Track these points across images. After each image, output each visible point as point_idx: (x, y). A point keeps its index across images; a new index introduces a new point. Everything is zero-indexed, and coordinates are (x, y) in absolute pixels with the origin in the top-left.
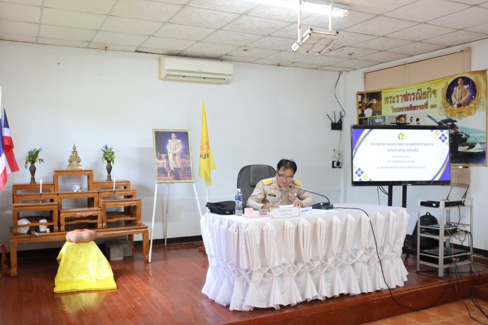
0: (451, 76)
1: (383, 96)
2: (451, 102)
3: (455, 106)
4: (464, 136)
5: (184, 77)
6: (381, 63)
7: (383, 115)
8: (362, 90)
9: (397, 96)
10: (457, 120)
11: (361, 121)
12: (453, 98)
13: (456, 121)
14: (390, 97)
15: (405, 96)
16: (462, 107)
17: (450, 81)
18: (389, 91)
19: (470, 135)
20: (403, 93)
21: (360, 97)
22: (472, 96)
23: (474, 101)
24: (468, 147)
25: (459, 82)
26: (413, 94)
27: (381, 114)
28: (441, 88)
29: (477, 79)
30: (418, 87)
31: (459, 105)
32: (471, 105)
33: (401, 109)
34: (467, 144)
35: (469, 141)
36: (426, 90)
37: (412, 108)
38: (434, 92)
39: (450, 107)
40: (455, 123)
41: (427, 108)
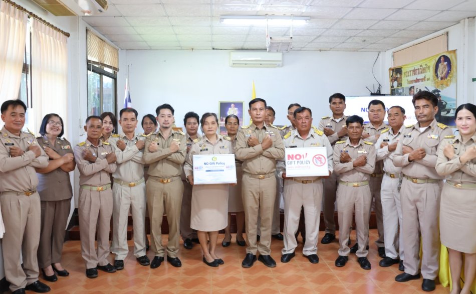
0: (437, 55)
1: (404, 71)
2: (437, 76)
3: (440, 79)
4: (444, 104)
5: (246, 64)
6: (402, 44)
7: (403, 86)
8: (392, 67)
9: (410, 71)
10: (441, 90)
11: (392, 90)
12: (438, 73)
13: (440, 92)
14: (407, 72)
15: (414, 71)
16: (443, 80)
17: (437, 59)
18: (406, 67)
19: (448, 103)
20: (413, 69)
21: (391, 71)
22: (448, 71)
23: (450, 75)
24: (446, 112)
25: (442, 60)
26: (418, 69)
27: (401, 85)
28: (432, 64)
29: (452, 57)
30: (420, 63)
31: (442, 79)
32: (448, 78)
33: (411, 82)
34: (446, 110)
35: (447, 107)
36: (425, 66)
37: (417, 81)
38: (429, 67)
39: (437, 80)
40: (440, 93)
41: (425, 81)
